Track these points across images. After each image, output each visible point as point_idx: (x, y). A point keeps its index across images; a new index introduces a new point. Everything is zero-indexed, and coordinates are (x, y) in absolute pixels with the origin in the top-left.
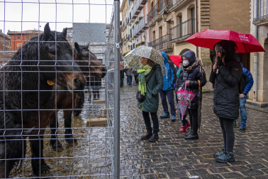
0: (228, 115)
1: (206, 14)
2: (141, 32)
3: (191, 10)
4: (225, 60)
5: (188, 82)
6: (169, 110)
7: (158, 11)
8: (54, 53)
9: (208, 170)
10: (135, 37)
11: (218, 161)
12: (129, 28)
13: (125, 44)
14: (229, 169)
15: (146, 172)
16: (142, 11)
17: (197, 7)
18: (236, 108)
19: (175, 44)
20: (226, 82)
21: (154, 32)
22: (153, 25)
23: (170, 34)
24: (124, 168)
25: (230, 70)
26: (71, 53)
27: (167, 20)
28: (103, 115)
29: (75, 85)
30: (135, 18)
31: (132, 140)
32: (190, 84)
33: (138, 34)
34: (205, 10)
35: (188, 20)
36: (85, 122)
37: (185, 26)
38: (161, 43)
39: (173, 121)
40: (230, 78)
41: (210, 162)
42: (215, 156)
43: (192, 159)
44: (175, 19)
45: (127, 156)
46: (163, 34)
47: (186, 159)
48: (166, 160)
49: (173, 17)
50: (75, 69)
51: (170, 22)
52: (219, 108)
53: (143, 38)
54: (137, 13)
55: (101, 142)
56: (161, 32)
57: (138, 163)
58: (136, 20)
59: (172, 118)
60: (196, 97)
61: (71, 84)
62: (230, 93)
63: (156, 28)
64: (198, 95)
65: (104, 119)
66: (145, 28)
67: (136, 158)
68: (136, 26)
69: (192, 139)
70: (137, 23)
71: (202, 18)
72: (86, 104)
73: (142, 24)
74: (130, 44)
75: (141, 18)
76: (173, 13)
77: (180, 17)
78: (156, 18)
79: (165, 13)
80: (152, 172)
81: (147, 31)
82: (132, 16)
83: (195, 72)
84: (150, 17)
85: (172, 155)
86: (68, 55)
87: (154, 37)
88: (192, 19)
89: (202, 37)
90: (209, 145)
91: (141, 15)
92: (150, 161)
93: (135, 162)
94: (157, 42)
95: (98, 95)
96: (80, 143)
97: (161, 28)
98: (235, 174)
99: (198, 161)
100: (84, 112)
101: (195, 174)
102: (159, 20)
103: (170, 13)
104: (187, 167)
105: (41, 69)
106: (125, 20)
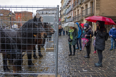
0: (100, 49)
1: (98, 5)
2: (70, 12)
3: (92, 3)
4: (100, 28)
5: (86, 35)
6: (79, 46)
7: (77, 3)
8: (37, 25)
9: (91, 69)
10: (67, 14)
11: (96, 66)
12: (64, 10)
13: (63, 17)
14: (99, 69)
15: (68, 68)
16: (70, 3)
17: (94, 2)
18: (103, 46)
19: (84, 18)
20: (100, 36)
21: (75, 12)
22: (75, 9)
23: (82, 13)
24: (60, 66)
25: (102, 32)
26: (42, 25)
27: (81, 7)
28: (52, 47)
29: (44, 36)
30: (67, 5)
31: (63, 57)
32: (87, 36)
33: (68, 13)
34: (98, 3)
35: (90, 7)
36: (46, 49)
37: (89, 10)
38: (78, 17)
39: (81, 50)
40: (101, 35)
41: (92, 66)
42: (95, 64)
43: (86, 65)
44: (84, 7)
45: (61, 62)
46: (79, 13)
47: (83, 64)
48: (75, 64)
49: (84, 5)
50: (44, 31)
51: (82, 8)
52: (97, 46)
53: (70, 15)
54: (68, 4)
55: (52, 57)
56: (78, 12)
57: (65, 65)
58: (68, 7)
59: (80, 49)
60: (89, 41)
61: (42, 36)
62: (101, 41)
63: (76, 10)
64: (90, 41)
65: (53, 49)
66: (71, 10)
67: (64, 63)
68: (68, 10)
69: (87, 58)
70: (68, 8)
71: (96, 7)
72: (46, 42)
73: (70, 8)
74: (65, 17)
75: (70, 6)
76: (84, 4)
77: (87, 6)
78: (76, 6)
79: (80, 4)
80: (70, 68)
81: (72, 11)
82: (66, 5)
83: (89, 31)
84: (74, 6)
85: (78, 63)
86: (41, 26)
87: (75, 14)
88: (92, 7)
89: (92, 19)
90: (93, 60)
91: (70, 4)
92: (69, 64)
93: (64, 65)
94: (76, 17)
95: (51, 39)
96: (44, 57)
97: (78, 10)
98: (102, 71)
99: (88, 66)
100: (45, 46)
101: (86, 70)
102: (78, 7)
103: (82, 4)
104: (83, 67)
105: (33, 31)
106: (63, 6)
